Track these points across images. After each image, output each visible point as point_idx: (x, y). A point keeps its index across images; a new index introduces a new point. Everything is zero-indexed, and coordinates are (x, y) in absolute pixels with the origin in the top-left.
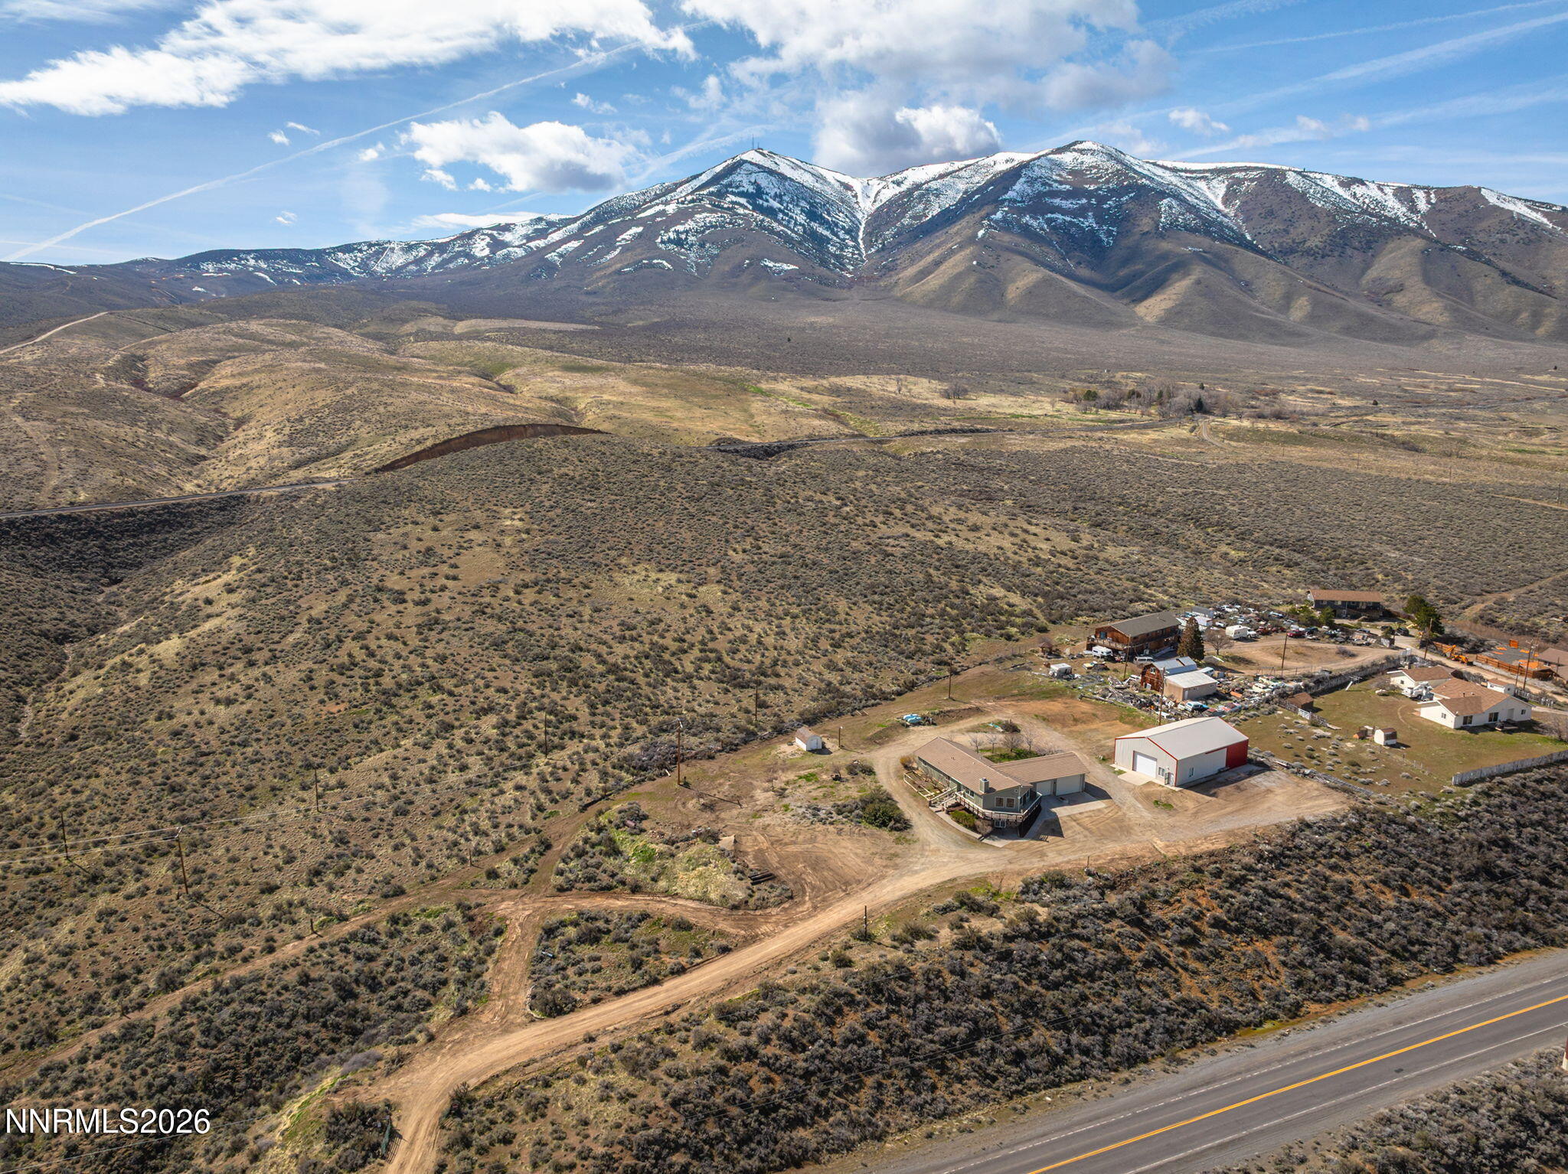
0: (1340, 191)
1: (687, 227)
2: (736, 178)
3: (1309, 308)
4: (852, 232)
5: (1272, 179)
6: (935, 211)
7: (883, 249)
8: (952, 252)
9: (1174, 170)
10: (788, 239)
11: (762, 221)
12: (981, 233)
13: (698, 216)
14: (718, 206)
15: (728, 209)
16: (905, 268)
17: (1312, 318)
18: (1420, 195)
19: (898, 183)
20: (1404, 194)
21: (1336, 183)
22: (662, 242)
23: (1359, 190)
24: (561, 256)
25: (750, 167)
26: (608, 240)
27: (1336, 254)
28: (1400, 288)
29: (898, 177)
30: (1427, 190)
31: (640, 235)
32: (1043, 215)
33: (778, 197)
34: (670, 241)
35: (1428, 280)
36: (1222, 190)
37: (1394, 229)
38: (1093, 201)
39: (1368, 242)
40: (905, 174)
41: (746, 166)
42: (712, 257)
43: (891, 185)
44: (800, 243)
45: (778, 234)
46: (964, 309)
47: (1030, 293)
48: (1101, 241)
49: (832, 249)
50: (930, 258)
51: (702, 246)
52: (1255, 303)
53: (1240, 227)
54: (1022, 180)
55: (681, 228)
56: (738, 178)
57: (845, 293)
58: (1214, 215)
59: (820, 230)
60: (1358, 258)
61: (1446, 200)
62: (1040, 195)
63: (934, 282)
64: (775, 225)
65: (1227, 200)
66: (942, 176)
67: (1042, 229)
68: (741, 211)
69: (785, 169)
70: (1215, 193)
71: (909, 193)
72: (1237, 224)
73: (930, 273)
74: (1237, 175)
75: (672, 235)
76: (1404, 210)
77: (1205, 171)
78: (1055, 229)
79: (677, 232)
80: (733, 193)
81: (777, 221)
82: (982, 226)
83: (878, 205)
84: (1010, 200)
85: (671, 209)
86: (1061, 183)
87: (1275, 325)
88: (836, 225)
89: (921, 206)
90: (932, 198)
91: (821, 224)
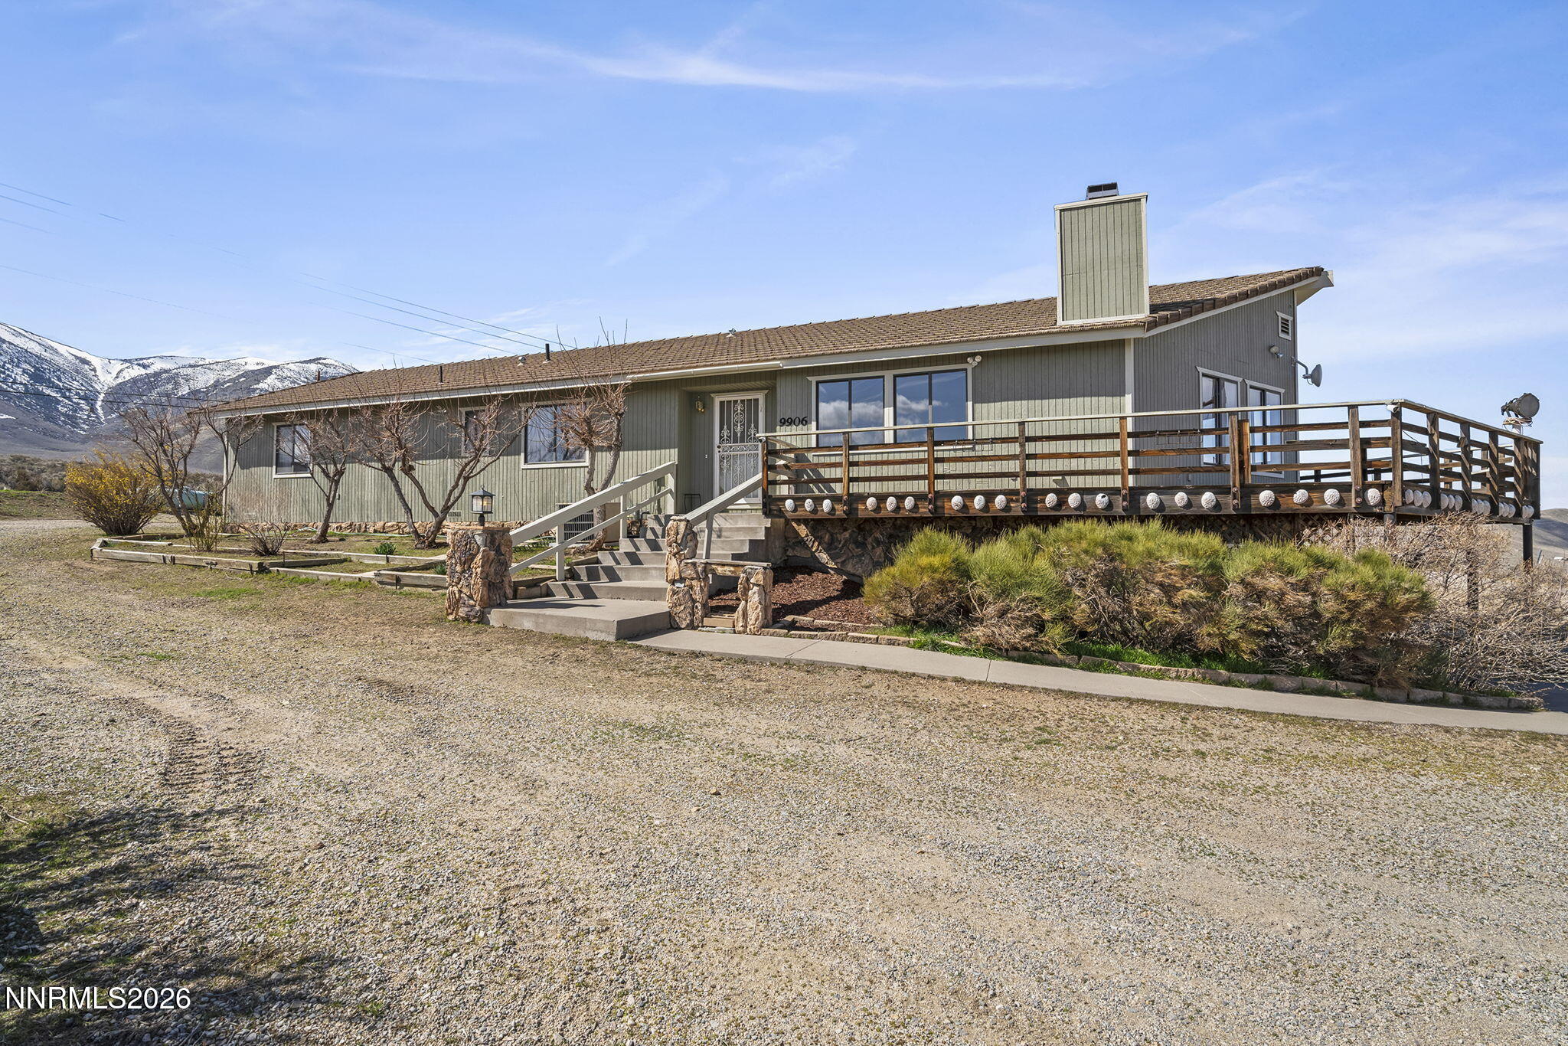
4: (89, 398)
6: (184, 390)
7: (125, 416)
19: (144, 367)
43: (136, 367)
44: (19, 398)
49: (62, 409)
54: (273, 377)
59: (48, 392)
66: (191, 366)
69: (3, 334)
71: (157, 375)
83: (120, 380)
84: (261, 390)
88: (69, 390)
89: (170, 387)
90: (182, 381)
91: (49, 387)
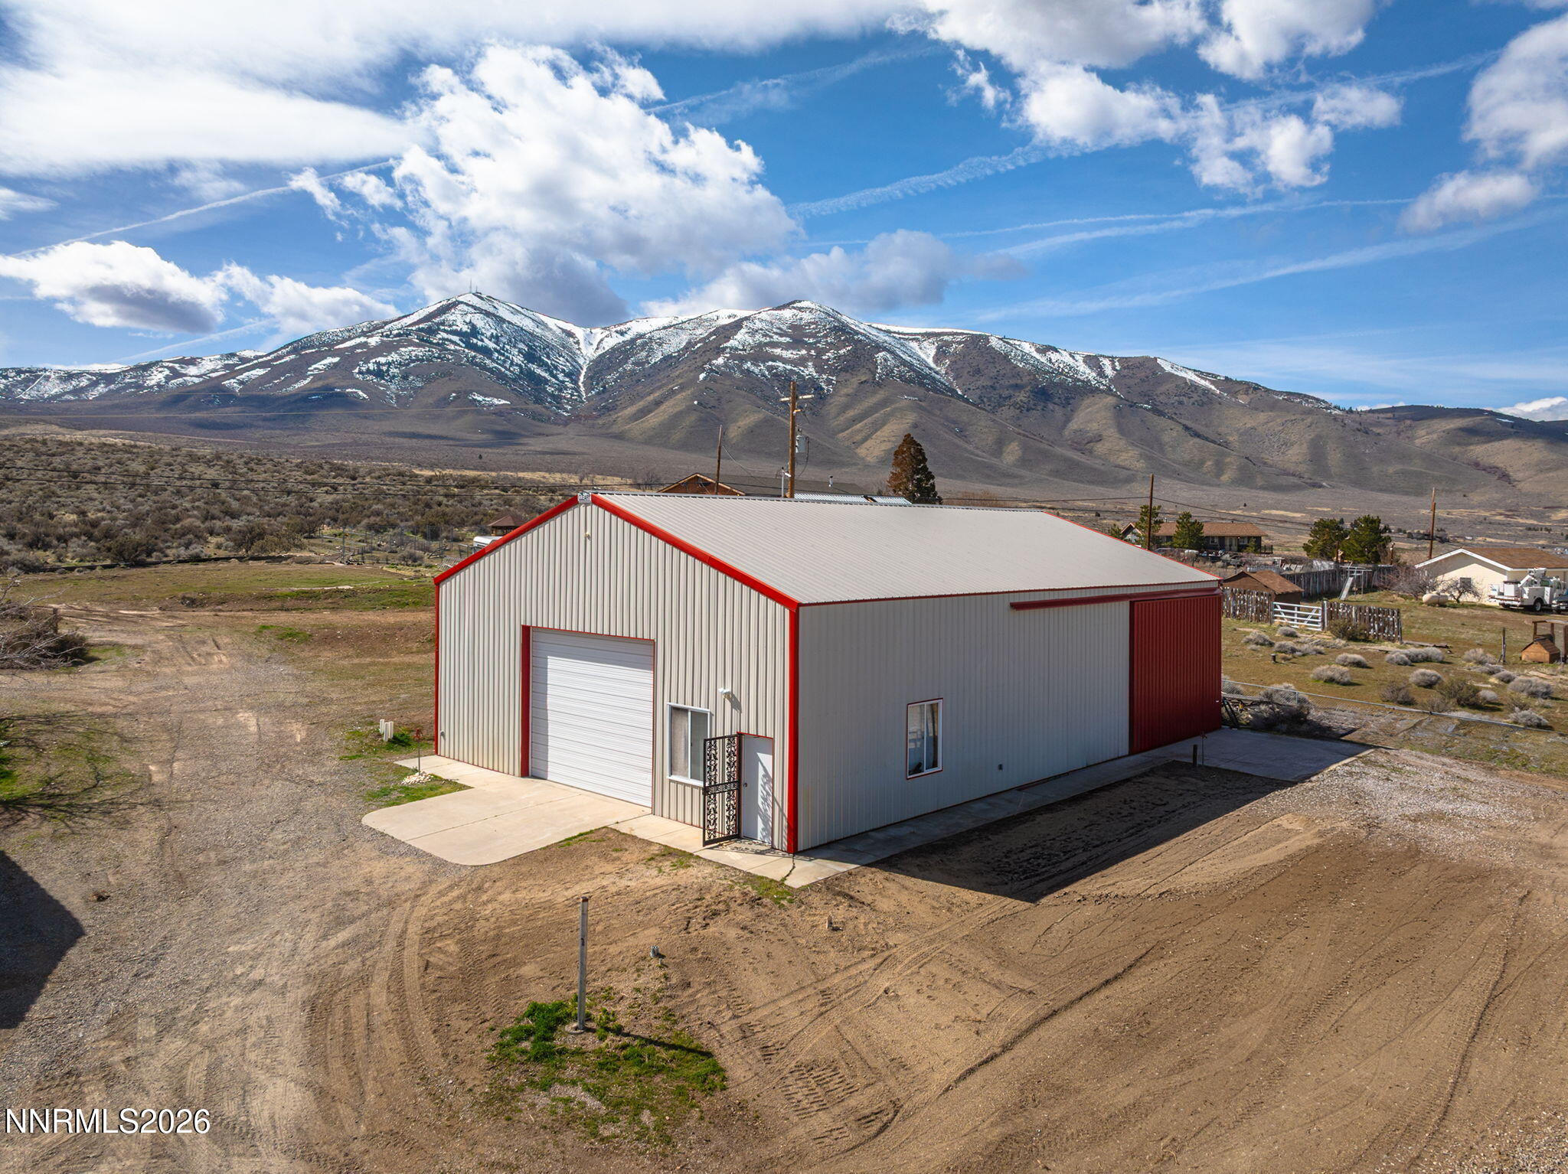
0: (1038, 356)
1: (390, 359)
2: (449, 317)
3: (1020, 452)
4: (573, 375)
5: (977, 343)
6: (658, 357)
7: (603, 392)
8: (673, 392)
9: (888, 332)
10: (501, 376)
11: (475, 357)
12: (702, 376)
13: (403, 349)
14: (426, 341)
15: (438, 344)
16: (626, 408)
17: (1023, 462)
18: (1106, 362)
19: (622, 333)
20: (1093, 361)
21: (1033, 349)
22: (360, 372)
23: (1054, 356)
24: (241, 383)
25: (466, 308)
26: (299, 368)
27: (1039, 408)
28: (1099, 439)
29: (622, 328)
30: (1112, 359)
31: (336, 365)
32: (764, 362)
33: (496, 339)
34: (369, 371)
35: (1122, 430)
36: (932, 351)
37: (1086, 390)
38: (813, 352)
39: (1067, 398)
40: (628, 325)
41: (461, 307)
42: (416, 389)
43: (614, 334)
44: (514, 380)
45: (491, 370)
46: (684, 446)
47: (751, 432)
48: (823, 389)
49: (550, 389)
50: (651, 398)
51: (405, 377)
52: (970, 447)
53: (951, 383)
54: (743, 331)
55: (382, 360)
56: (452, 318)
57: (560, 429)
58: (928, 371)
59: (538, 371)
60: (1059, 412)
61: (1128, 367)
62: (761, 345)
63: (654, 420)
64: (487, 362)
65: (937, 359)
66: (665, 328)
67: (763, 375)
68: (452, 347)
69: (503, 313)
70: (927, 353)
71: (633, 341)
72: (948, 380)
73: (650, 411)
74: (946, 338)
75: (371, 366)
76: (1094, 374)
77: (915, 334)
78: (776, 375)
79: (378, 364)
80: (445, 331)
81: (490, 357)
82: (703, 370)
83: (600, 352)
84: (731, 348)
85: (373, 341)
86: (781, 335)
87: (990, 467)
88: (556, 368)
89: (644, 354)
90: (655, 346)
91: (539, 366)
